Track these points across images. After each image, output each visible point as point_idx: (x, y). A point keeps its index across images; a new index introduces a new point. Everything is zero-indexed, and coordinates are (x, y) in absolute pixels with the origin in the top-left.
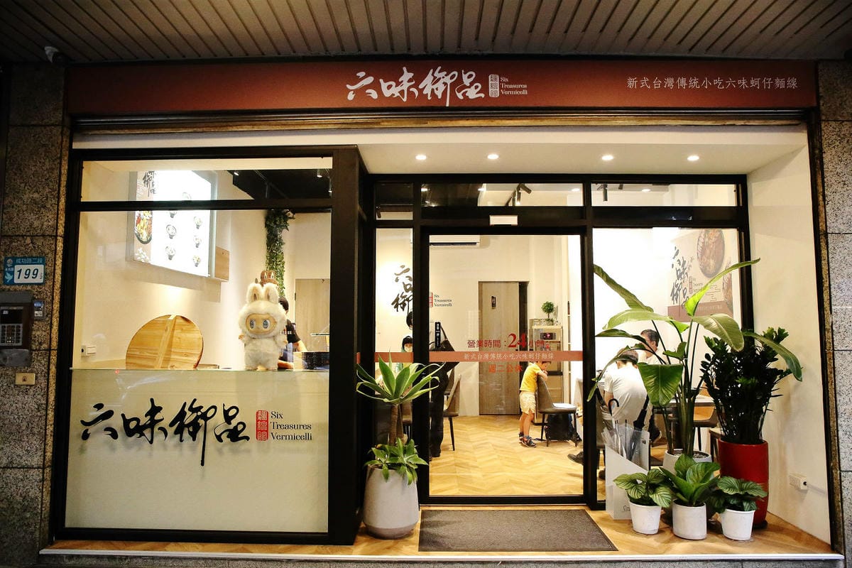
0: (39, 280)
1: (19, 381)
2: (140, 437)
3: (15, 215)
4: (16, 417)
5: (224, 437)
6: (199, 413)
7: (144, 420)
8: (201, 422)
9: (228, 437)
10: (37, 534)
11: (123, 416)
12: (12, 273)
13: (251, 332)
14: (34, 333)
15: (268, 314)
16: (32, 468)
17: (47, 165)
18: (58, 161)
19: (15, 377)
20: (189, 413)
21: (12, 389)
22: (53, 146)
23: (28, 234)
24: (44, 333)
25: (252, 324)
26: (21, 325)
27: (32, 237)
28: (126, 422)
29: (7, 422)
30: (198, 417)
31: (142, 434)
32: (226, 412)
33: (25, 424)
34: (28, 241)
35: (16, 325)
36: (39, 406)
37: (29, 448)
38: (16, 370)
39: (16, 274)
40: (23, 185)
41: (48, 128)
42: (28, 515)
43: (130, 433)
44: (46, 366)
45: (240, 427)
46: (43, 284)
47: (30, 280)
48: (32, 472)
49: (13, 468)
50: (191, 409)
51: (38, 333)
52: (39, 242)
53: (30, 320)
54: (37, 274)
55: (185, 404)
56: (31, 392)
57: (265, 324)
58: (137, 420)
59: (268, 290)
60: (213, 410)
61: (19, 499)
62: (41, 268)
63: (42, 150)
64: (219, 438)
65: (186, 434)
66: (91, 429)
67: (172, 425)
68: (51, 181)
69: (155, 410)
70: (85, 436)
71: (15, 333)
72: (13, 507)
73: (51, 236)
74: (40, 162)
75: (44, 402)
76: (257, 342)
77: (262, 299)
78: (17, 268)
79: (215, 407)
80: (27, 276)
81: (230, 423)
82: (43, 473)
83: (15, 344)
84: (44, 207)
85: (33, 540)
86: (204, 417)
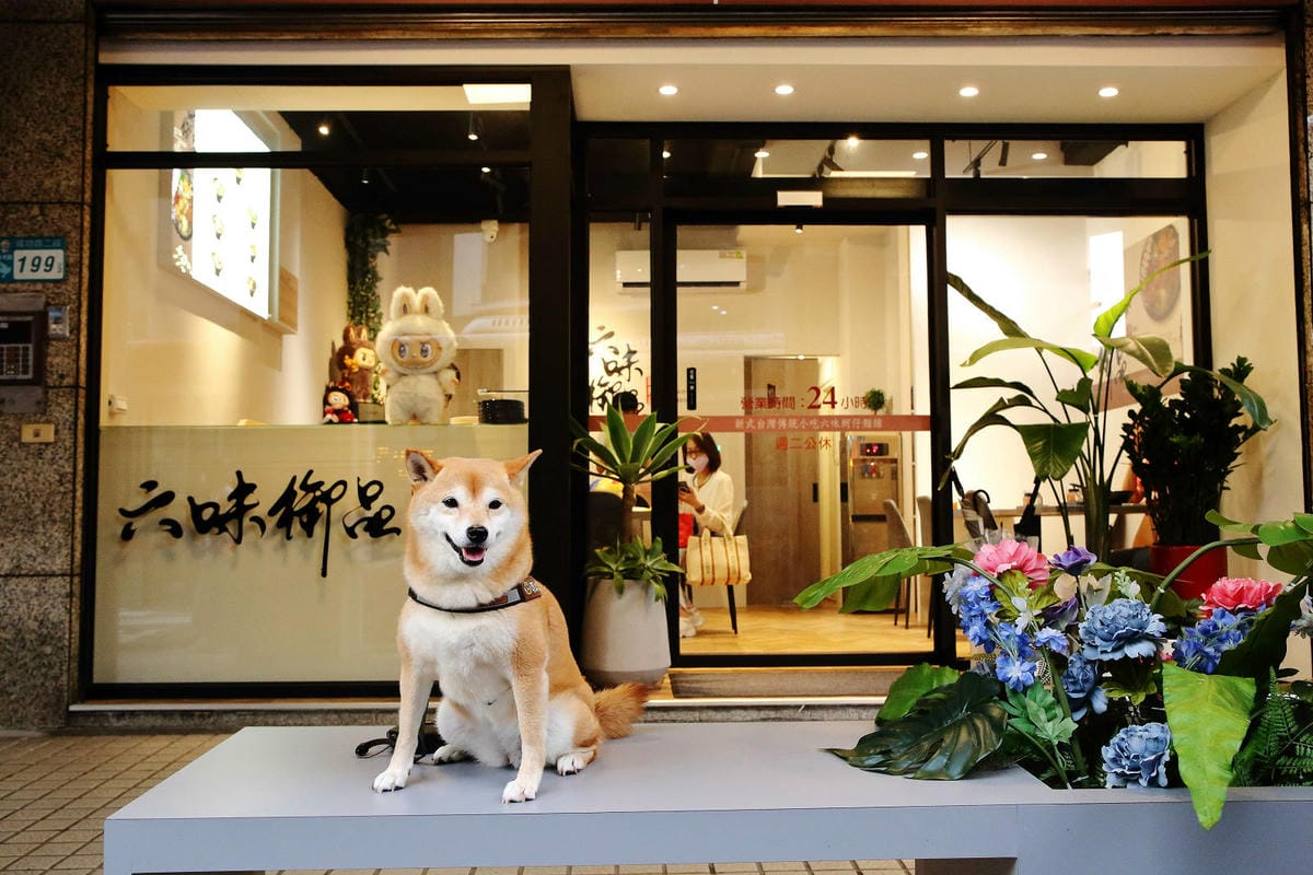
0: (57, 274)
1: (27, 435)
2: (219, 533)
3: (11, 169)
4: (24, 494)
5: (358, 530)
6: (318, 493)
7: (226, 507)
8: (322, 507)
9: (366, 529)
10: (64, 678)
11: (191, 500)
12: (10, 264)
13: (401, 364)
14: (49, 359)
15: (428, 334)
16: (53, 575)
17: (63, 88)
18: (82, 81)
19: (20, 430)
20: (301, 493)
21: (16, 450)
22: (71, 55)
23: (35, 200)
24: (66, 360)
25: (401, 352)
26: (31, 346)
27: (42, 205)
28: (196, 510)
29: (8, 503)
30: (315, 500)
31: (223, 529)
32: (362, 491)
33: (39, 505)
34: (36, 211)
35: (21, 346)
36: (62, 476)
37: (47, 545)
38: (22, 418)
39: (17, 265)
40: (22, 120)
41: (62, 27)
42: (48, 650)
43: (202, 527)
44: (72, 413)
45: (386, 513)
46: (63, 281)
47: (41, 275)
48: (53, 581)
49: (20, 576)
50: (304, 486)
51: (57, 360)
52: (55, 213)
53: (44, 339)
54: (52, 265)
55: (294, 479)
56: (48, 455)
57: (424, 352)
58: (216, 506)
59: (426, 298)
60: (341, 487)
61: (33, 625)
62: (59, 255)
63: (52, 63)
64: (351, 532)
65: (296, 528)
66: (138, 524)
67: (272, 513)
68: (71, 114)
69: (244, 489)
70: (128, 534)
71: (21, 359)
72: (23, 639)
73: (74, 203)
74: (51, 83)
75: (70, 470)
76: (411, 380)
77: (416, 313)
78: (18, 254)
79: (344, 483)
80: (36, 267)
81: (368, 508)
82: (71, 582)
83: (21, 377)
84: (61, 156)
85: (58, 689)
86: (327, 499)
